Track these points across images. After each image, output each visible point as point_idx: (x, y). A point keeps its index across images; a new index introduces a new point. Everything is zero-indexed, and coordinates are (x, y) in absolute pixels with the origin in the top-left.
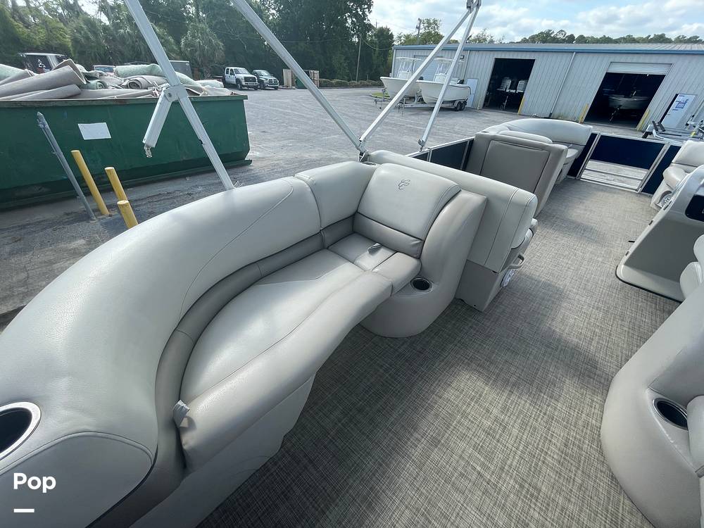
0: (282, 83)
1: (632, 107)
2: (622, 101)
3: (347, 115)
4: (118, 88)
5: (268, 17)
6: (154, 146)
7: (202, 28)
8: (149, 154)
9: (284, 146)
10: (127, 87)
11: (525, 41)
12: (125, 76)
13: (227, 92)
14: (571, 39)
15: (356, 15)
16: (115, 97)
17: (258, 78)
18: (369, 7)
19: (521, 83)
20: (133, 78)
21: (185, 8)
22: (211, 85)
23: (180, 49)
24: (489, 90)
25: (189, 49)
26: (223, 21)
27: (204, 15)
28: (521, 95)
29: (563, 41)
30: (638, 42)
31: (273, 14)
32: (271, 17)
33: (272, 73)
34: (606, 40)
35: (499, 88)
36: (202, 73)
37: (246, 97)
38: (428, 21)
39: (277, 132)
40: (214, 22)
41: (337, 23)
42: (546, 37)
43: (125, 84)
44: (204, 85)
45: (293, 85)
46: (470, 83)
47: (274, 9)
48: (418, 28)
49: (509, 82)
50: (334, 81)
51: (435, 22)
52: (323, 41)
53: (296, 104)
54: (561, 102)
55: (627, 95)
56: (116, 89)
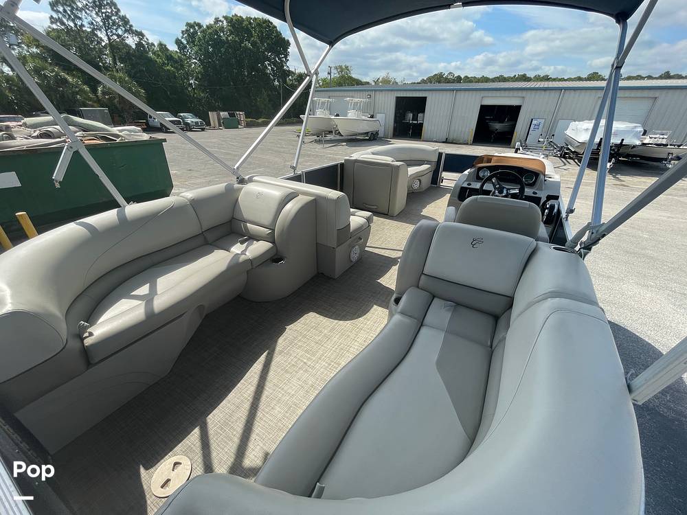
0: (208, 124)
1: (506, 130)
2: (498, 126)
3: (272, 150)
4: (27, 139)
5: (190, 66)
6: (61, 180)
7: (120, 78)
8: (58, 186)
9: (210, 181)
10: (37, 137)
11: (423, 81)
12: (34, 126)
13: (145, 137)
14: (459, 79)
15: (275, 63)
16: (25, 148)
17: (183, 121)
18: (286, 57)
19: (420, 115)
20: (45, 129)
21: (101, 59)
22: (128, 130)
23: (97, 96)
24: (395, 121)
25: (107, 97)
26: (143, 70)
27: (122, 65)
28: (421, 125)
29: (453, 81)
30: (508, 81)
31: (195, 63)
32: (193, 66)
33: (196, 115)
34: (486, 80)
35: (404, 120)
36: (124, 118)
37: (165, 140)
38: (341, 67)
39: (204, 169)
40: (133, 71)
41: (258, 70)
42: (439, 78)
43: (35, 134)
44: (121, 131)
45: (220, 125)
46: (379, 117)
47: (195, 59)
48: (329, 73)
49: (410, 115)
50: (260, 120)
51: (347, 67)
52: (246, 86)
53: (223, 143)
54: (452, 128)
55: (501, 121)
56: (25, 140)
